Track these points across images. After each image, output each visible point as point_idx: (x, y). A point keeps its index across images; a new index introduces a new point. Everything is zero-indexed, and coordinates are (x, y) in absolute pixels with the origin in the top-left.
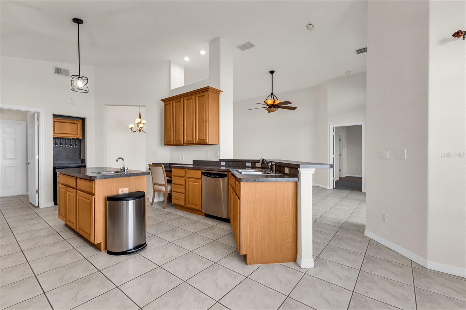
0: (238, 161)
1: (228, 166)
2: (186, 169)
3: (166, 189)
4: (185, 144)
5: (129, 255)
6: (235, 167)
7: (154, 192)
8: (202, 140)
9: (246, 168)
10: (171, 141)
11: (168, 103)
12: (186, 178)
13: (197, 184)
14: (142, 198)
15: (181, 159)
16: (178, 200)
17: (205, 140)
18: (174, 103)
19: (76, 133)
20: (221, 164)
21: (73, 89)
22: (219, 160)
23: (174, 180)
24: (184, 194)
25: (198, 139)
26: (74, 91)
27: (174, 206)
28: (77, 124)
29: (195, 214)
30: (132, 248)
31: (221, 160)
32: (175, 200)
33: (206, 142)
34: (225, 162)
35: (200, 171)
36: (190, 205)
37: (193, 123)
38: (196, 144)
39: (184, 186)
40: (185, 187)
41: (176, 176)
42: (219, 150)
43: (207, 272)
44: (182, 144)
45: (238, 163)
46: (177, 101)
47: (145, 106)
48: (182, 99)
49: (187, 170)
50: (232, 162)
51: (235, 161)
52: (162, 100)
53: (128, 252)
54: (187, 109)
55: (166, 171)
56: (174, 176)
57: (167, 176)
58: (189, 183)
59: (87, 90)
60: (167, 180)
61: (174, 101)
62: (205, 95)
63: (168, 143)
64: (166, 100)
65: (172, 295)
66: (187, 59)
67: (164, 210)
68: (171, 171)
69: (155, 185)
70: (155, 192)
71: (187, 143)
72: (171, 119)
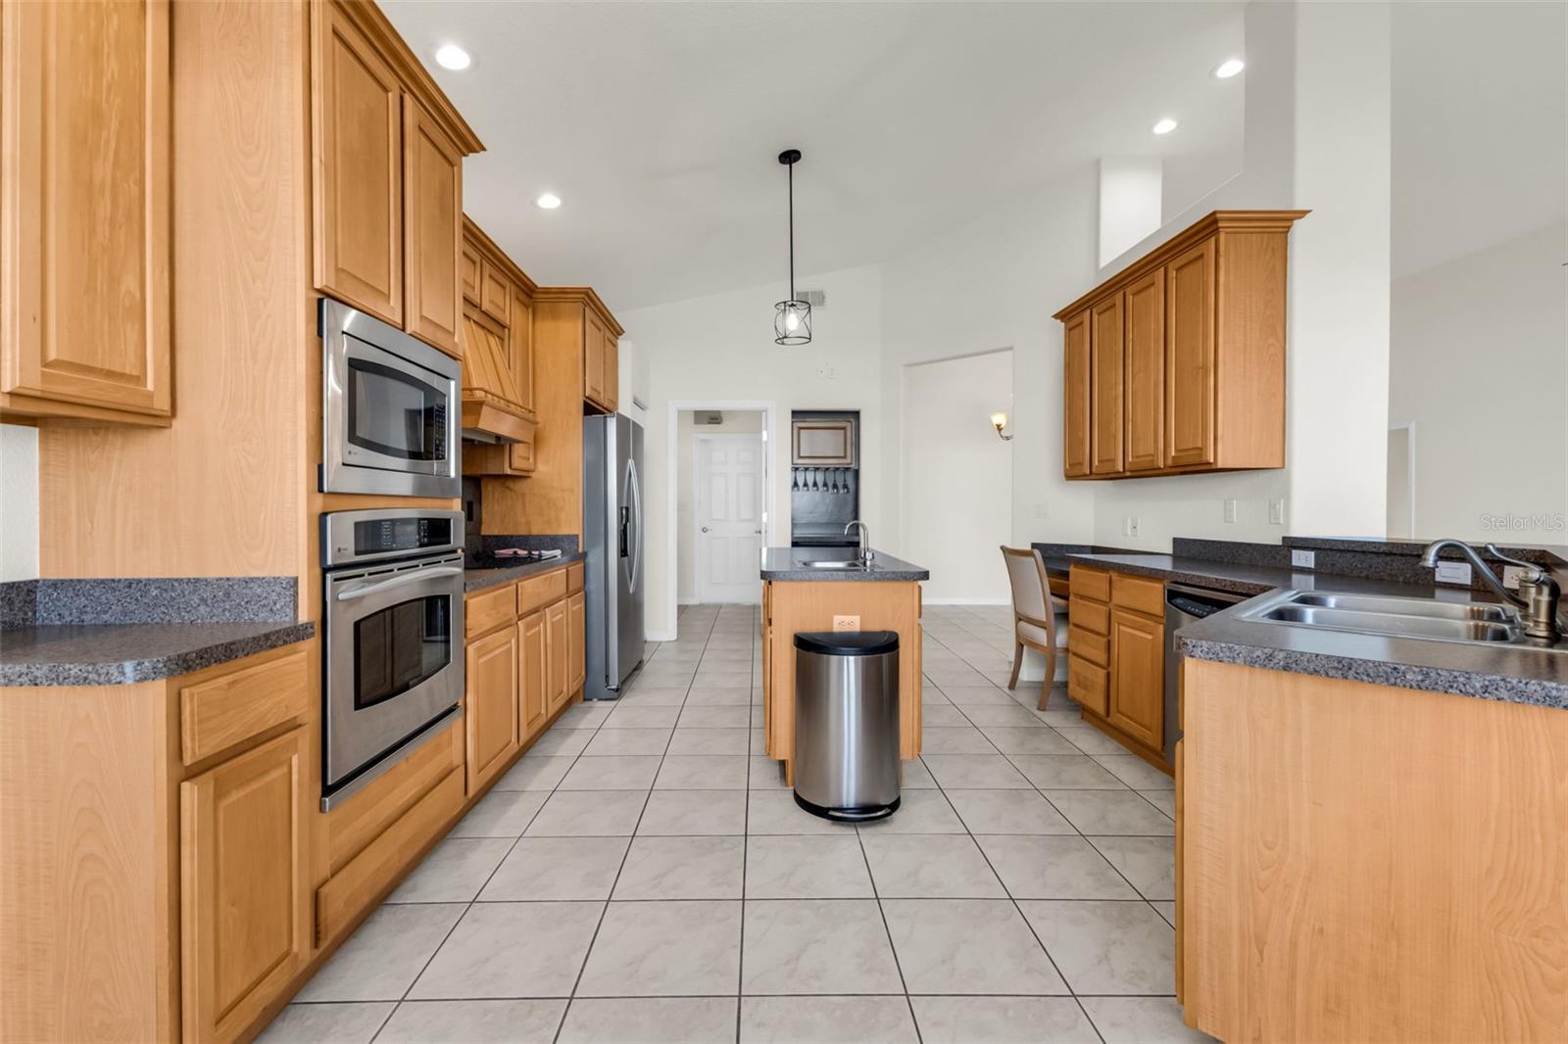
0: (1384, 549)
1: (1331, 574)
2: (1112, 573)
3: (1051, 638)
4: (1128, 474)
5: (833, 824)
6: (1367, 578)
7: (1020, 647)
8: (1190, 453)
9: (1438, 593)
10: (1081, 464)
11: (1076, 321)
12: (1110, 605)
13: (1147, 639)
14: (884, 655)
15: (1129, 533)
16: (1085, 688)
17: (1201, 450)
18: (1095, 317)
19: (842, 455)
20: (1295, 562)
21: (779, 339)
22: (1280, 543)
23: (1078, 612)
24: (1105, 671)
25: (1176, 450)
26: (783, 344)
27: (1076, 710)
28: (844, 428)
29: (1143, 763)
30: (852, 806)
31: (1292, 544)
32: (1078, 688)
33: (1204, 460)
34: (1313, 553)
35: (1159, 586)
36: (1124, 718)
37: (1156, 385)
38: (1169, 470)
39: (1105, 640)
40: (1109, 642)
41: (1082, 597)
42: (1286, 494)
43: (1011, 1013)
44: (1119, 472)
45: (1388, 559)
46: (1103, 306)
47: (1011, 348)
48: (1119, 297)
49: (1115, 576)
50: (1349, 555)
51: (1365, 549)
52: (1056, 316)
53: (832, 813)
54: (1135, 328)
55: (1051, 573)
56: (1076, 595)
57: (1052, 594)
58: (1122, 628)
59: (808, 336)
60: (1053, 603)
61: (1094, 310)
62: (1202, 256)
63: (1076, 471)
64: (1069, 313)
65: (838, 1013)
66: (1165, 126)
67: (1037, 713)
68: (1066, 575)
69: (1020, 620)
70: (1022, 646)
71: (1135, 467)
72: (1082, 380)
